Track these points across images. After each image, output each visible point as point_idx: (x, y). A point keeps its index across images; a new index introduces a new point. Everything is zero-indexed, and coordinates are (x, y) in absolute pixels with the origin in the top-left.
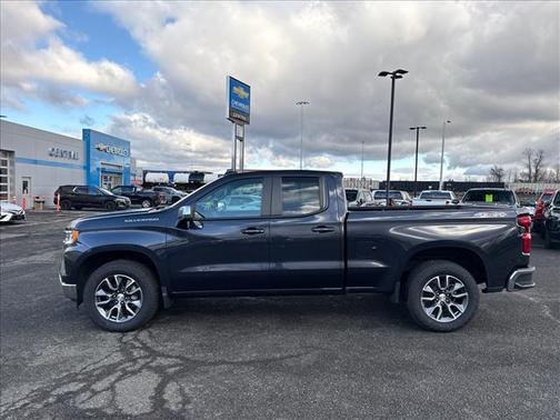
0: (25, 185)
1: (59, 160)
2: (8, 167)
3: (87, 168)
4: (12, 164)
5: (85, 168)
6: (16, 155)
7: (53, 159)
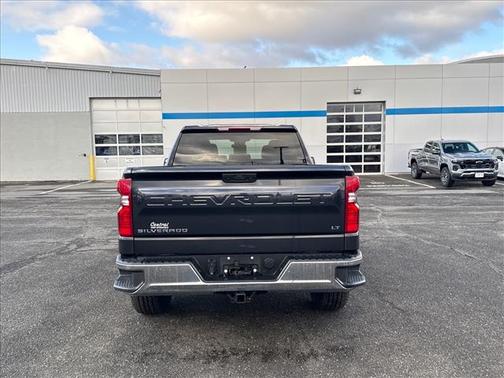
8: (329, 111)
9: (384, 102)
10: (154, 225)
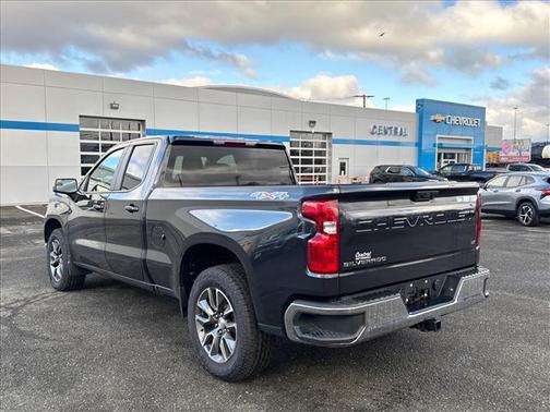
0: (343, 167)
1: (383, 138)
2: (327, 149)
3: (419, 144)
4: (330, 146)
5: (416, 144)
6: (334, 137)
7: (374, 138)
8: (81, 125)
9: (143, 121)
10: (359, 256)
